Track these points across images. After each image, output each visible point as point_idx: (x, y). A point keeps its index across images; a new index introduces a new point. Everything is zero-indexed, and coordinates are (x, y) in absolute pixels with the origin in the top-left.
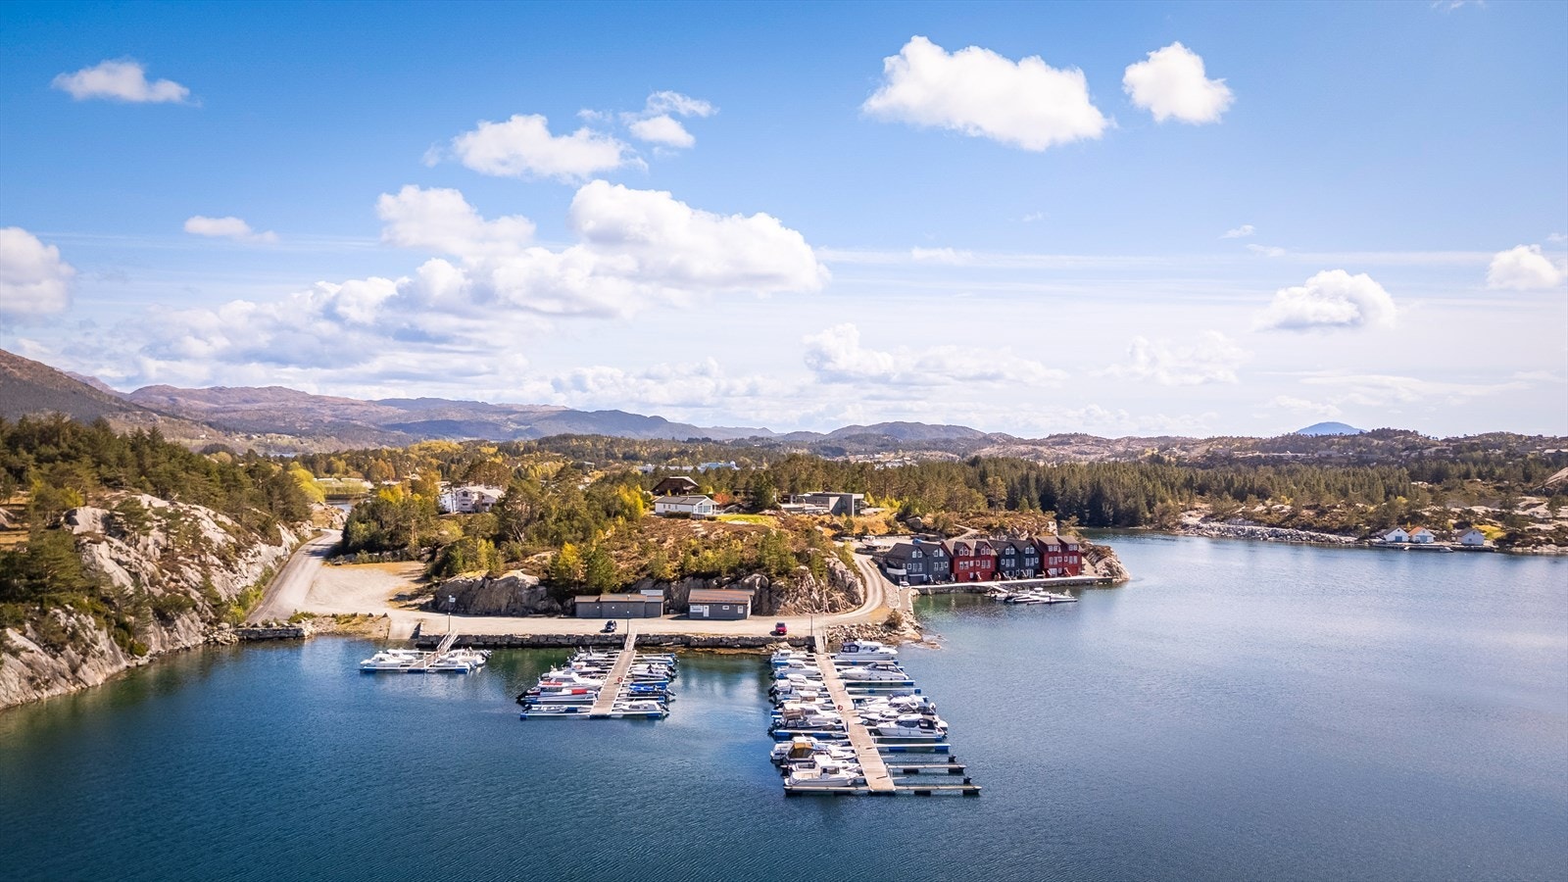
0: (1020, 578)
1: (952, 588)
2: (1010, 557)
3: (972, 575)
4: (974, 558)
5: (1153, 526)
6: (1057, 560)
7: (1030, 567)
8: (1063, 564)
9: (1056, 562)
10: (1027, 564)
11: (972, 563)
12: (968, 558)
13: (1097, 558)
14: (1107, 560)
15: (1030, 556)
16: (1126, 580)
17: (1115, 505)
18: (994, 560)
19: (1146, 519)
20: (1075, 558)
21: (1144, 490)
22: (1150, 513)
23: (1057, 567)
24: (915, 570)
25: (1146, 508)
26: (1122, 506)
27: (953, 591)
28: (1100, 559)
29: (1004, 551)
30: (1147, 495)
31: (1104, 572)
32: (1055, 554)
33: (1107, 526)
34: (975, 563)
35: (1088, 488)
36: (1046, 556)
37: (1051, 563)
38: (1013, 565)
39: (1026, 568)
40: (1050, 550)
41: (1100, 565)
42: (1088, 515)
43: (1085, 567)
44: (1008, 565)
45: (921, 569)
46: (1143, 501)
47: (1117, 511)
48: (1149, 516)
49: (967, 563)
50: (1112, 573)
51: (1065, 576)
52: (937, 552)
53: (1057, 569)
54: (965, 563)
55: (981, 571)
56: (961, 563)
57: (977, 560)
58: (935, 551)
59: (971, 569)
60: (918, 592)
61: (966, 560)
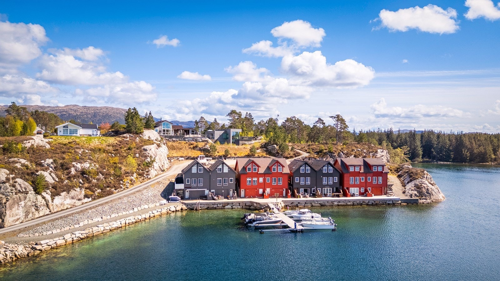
0: (314, 195)
1: (228, 204)
2: (305, 175)
3: (261, 191)
4: (264, 175)
5: (496, 163)
6: (359, 180)
7: (328, 185)
8: (366, 185)
9: (358, 182)
10: (325, 182)
11: (261, 180)
12: (258, 175)
13: (409, 180)
14: (417, 182)
15: (328, 175)
16: (437, 202)
17: (471, 150)
18: (286, 178)
19: (492, 158)
20: (380, 178)
21: (491, 143)
22: (495, 155)
23: (359, 186)
24: (194, 185)
25: (492, 152)
26: (475, 151)
27: (229, 206)
28: (411, 181)
29: (299, 169)
30: (493, 145)
31: (411, 192)
32: (358, 174)
33: (465, 162)
34: (264, 180)
35: (454, 141)
36: (346, 176)
37: (351, 182)
38: (309, 183)
39: (323, 186)
40: (351, 169)
41: (411, 186)
42: (452, 156)
43: (393, 187)
44: (302, 183)
45: (201, 184)
46: (490, 148)
47: (472, 154)
48: (493, 157)
49: (255, 179)
50: (421, 194)
51: (366, 196)
52: (220, 169)
53: (358, 188)
54: (254, 179)
55: (272, 188)
56: (249, 179)
57: (267, 177)
58: (219, 168)
59: (260, 185)
60: (184, 207)
61: (255, 177)
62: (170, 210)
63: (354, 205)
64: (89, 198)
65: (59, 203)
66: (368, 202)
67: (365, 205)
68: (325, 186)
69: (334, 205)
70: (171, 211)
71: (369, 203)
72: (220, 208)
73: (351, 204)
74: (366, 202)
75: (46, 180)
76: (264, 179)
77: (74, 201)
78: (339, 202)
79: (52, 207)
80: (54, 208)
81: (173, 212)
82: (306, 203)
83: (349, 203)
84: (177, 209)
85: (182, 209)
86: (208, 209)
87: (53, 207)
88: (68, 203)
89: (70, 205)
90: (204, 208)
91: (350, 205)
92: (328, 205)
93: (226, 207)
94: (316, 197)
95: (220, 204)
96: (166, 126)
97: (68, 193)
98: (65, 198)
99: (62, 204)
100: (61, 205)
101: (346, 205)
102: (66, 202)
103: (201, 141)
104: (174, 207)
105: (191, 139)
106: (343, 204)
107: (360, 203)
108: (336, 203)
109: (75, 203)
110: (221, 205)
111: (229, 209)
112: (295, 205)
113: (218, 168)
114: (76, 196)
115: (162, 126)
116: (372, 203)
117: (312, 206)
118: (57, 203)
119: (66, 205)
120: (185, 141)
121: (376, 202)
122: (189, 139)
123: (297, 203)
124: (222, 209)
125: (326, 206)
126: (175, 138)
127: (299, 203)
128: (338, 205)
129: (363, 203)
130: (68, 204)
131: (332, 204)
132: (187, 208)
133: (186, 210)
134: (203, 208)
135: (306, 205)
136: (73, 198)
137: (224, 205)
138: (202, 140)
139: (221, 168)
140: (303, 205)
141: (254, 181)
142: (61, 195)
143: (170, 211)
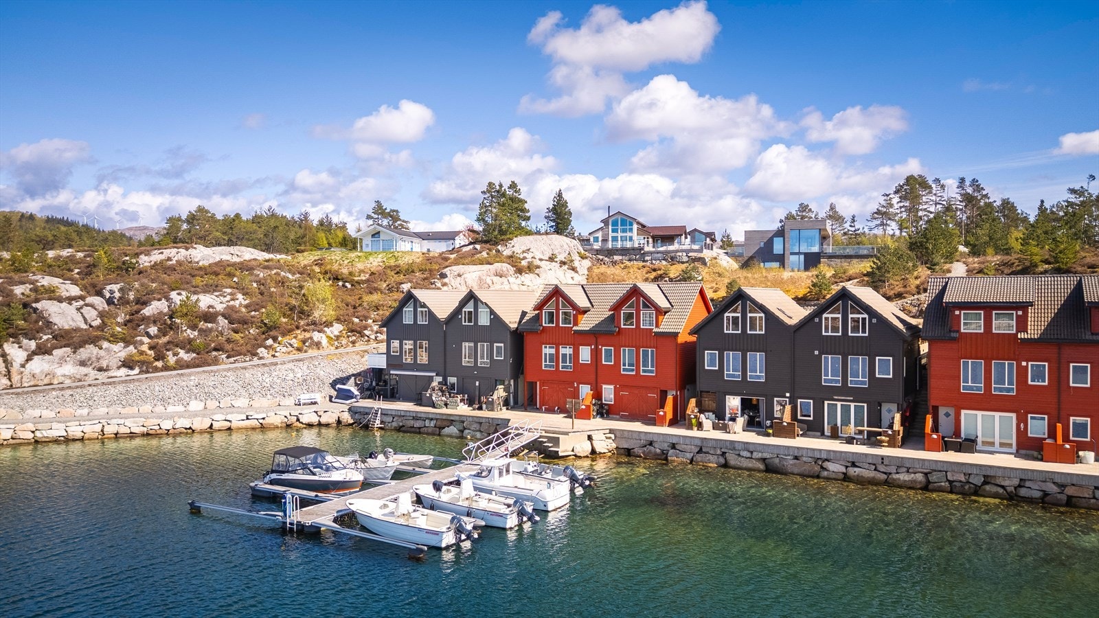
2: (744, 343)
4: (595, 336)
7: (844, 391)
8: (1057, 400)
9: (1009, 388)
10: (834, 374)
11: (585, 354)
12: (576, 337)
15: (845, 346)
18: (670, 350)
23: (1018, 406)
24: (408, 359)
27: (452, 430)
29: (717, 318)
32: (1009, 346)
34: (596, 354)
36: (938, 354)
38: (759, 375)
39: (823, 394)
45: (426, 359)
49: (567, 351)
52: (470, 313)
53: (1014, 415)
54: (562, 351)
55: (622, 384)
56: (548, 351)
57: (603, 346)
58: (467, 310)
59: (582, 373)
60: (347, 418)
61: (565, 344)
62: (298, 420)
63: (931, 486)
64: (131, 368)
65: (42, 372)
66: (1016, 482)
67: (995, 496)
68: (831, 392)
69: (825, 474)
70: (302, 423)
71: (1023, 492)
72: (430, 430)
73: (914, 481)
74: (1006, 483)
75: (51, 320)
76: (594, 353)
77: (84, 370)
78: (854, 465)
79: (20, 376)
80: (24, 380)
81: (310, 426)
82: (704, 450)
83: (904, 477)
84: (324, 420)
85: (339, 422)
86: (399, 429)
87: (22, 378)
88: (67, 374)
89: (71, 378)
90: (391, 425)
91: (910, 486)
92: (796, 470)
93: (446, 431)
94: (768, 435)
95: (432, 419)
96: (619, 227)
97: (74, 352)
98: (62, 361)
99: (49, 374)
100: (46, 376)
101: (886, 482)
102: (60, 371)
103: (685, 259)
104: (316, 412)
105: (659, 255)
106: (868, 473)
107: (968, 482)
108: (835, 468)
109: (86, 375)
110: (433, 423)
111: (451, 436)
112: (656, 454)
113: (464, 310)
114: (94, 359)
115: (610, 227)
116: (1046, 494)
117: (726, 465)
118: (37, 371)
119: (60, 377)
120: (644, 261)
121: (1070, 491)
122: (656, 255)
123: (665, 446)
124: (433, 434)
125: (785, 473)
126: (620, 255)
127: (673, 446)
128: (846, 478)
129: (988, 487)
130: (64, 376)
131: (817, 468)
132: (352, 421)
133: (352, 424)
134: (389, 425)
135: (699, 457)
136: (83, 363)
137: (439, 423)
138: (689, 257)
139: (472, 310)
140: (689, 456)
141: (564, 356)
142: (52, 355)
143: (300, 422)
